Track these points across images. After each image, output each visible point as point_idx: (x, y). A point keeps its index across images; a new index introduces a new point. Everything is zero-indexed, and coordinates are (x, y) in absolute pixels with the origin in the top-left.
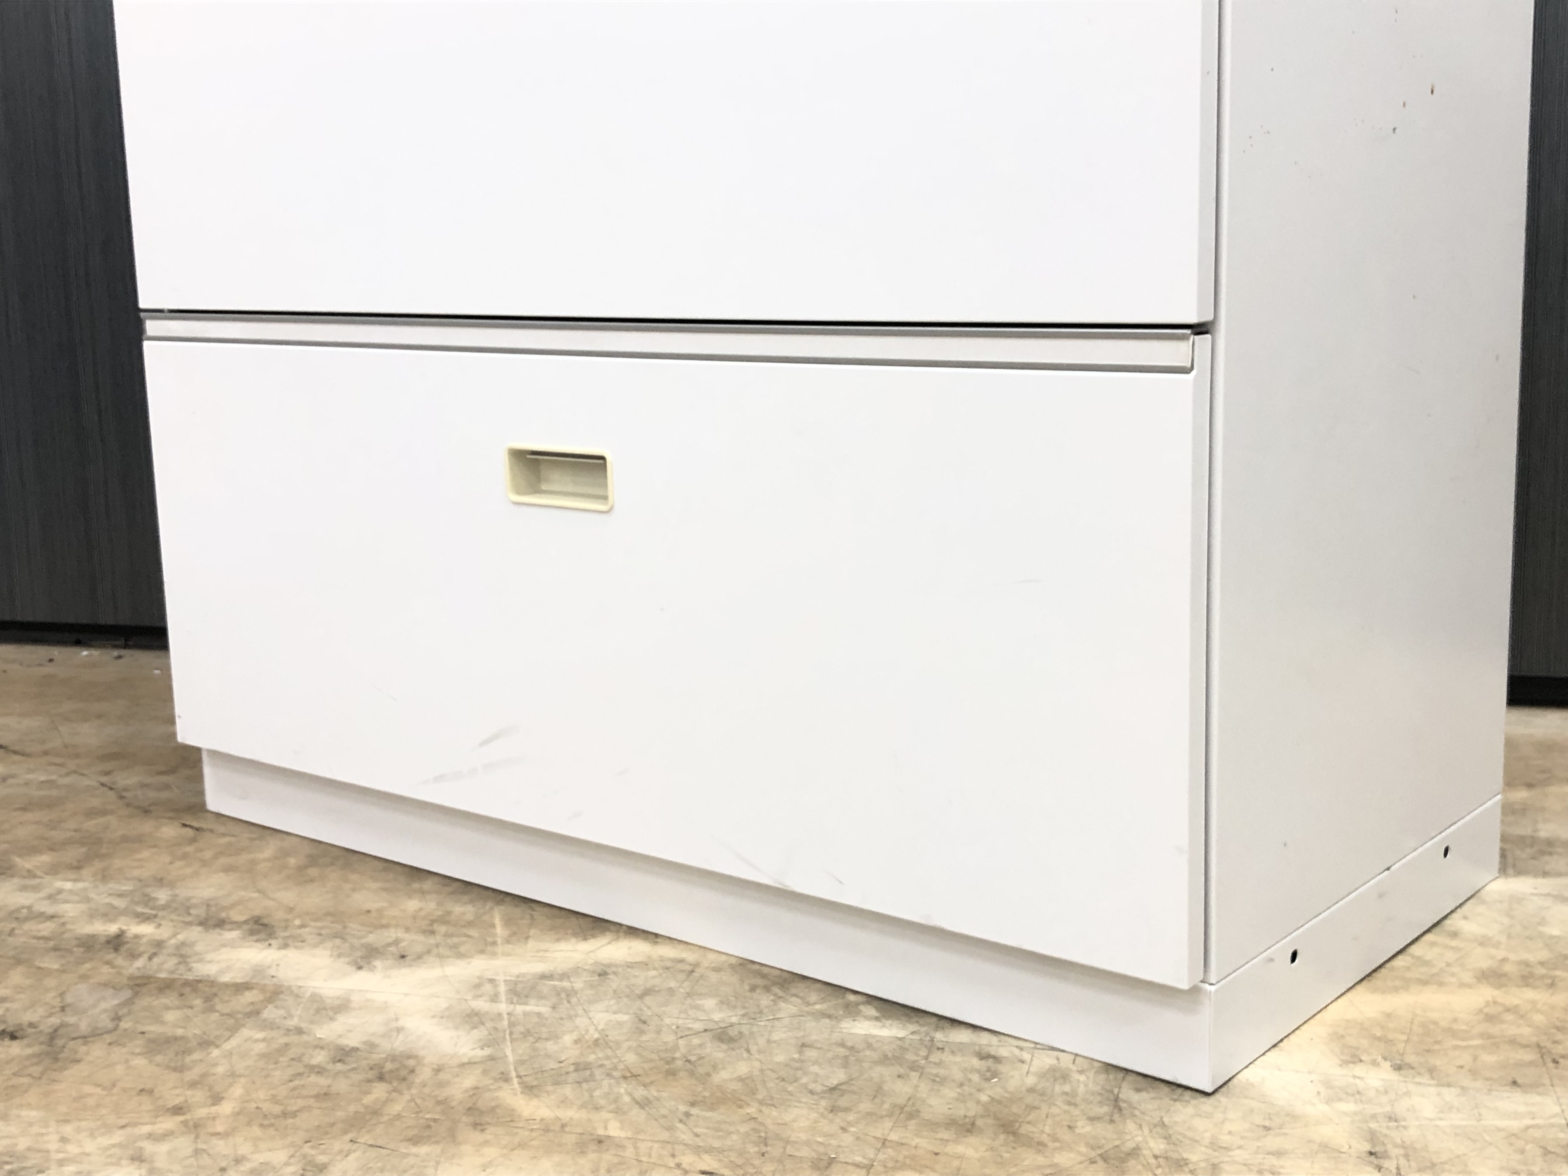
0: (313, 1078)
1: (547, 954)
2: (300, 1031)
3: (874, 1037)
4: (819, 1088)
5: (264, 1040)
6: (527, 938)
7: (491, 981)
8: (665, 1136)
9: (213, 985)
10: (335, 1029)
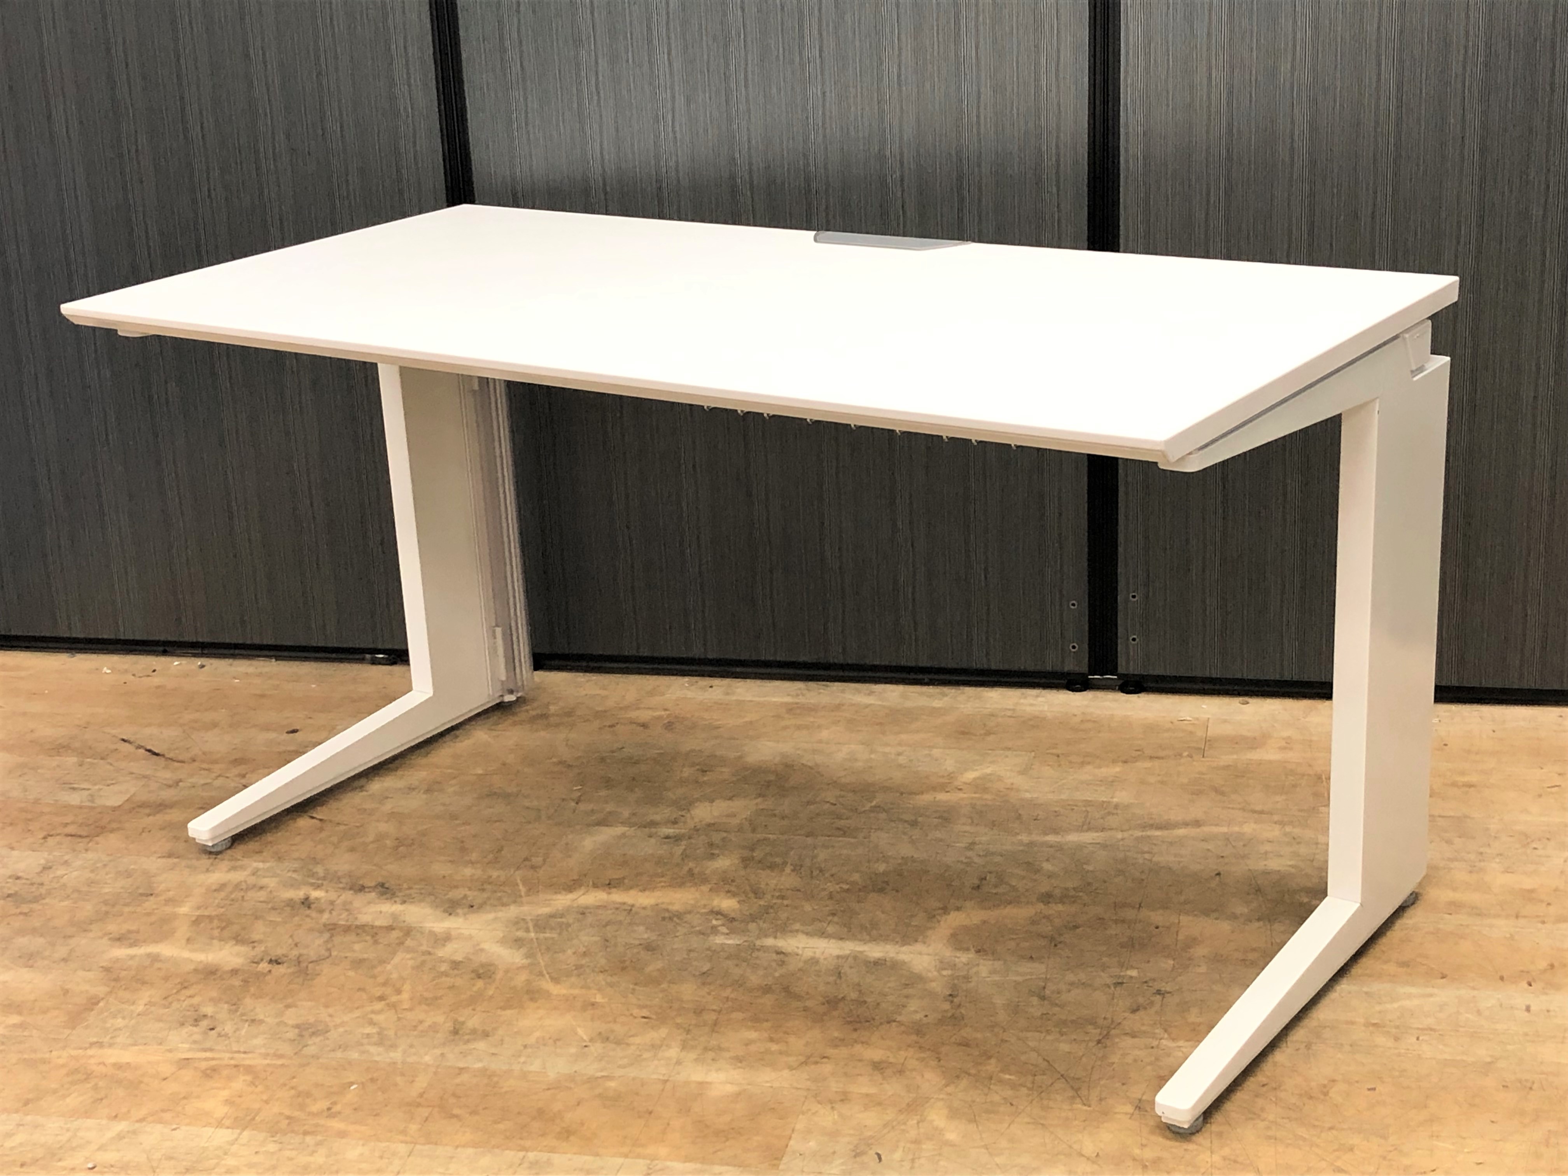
0: (444, 979)
1: (552, 902)
2: (430, 953)
3: (726, 944)
4: (697, 974)
5: (412, 959)
6: (538, 892)
7: (524, 920)
8: (623, 1001)
9: (373, 927)
10: (447, 951)
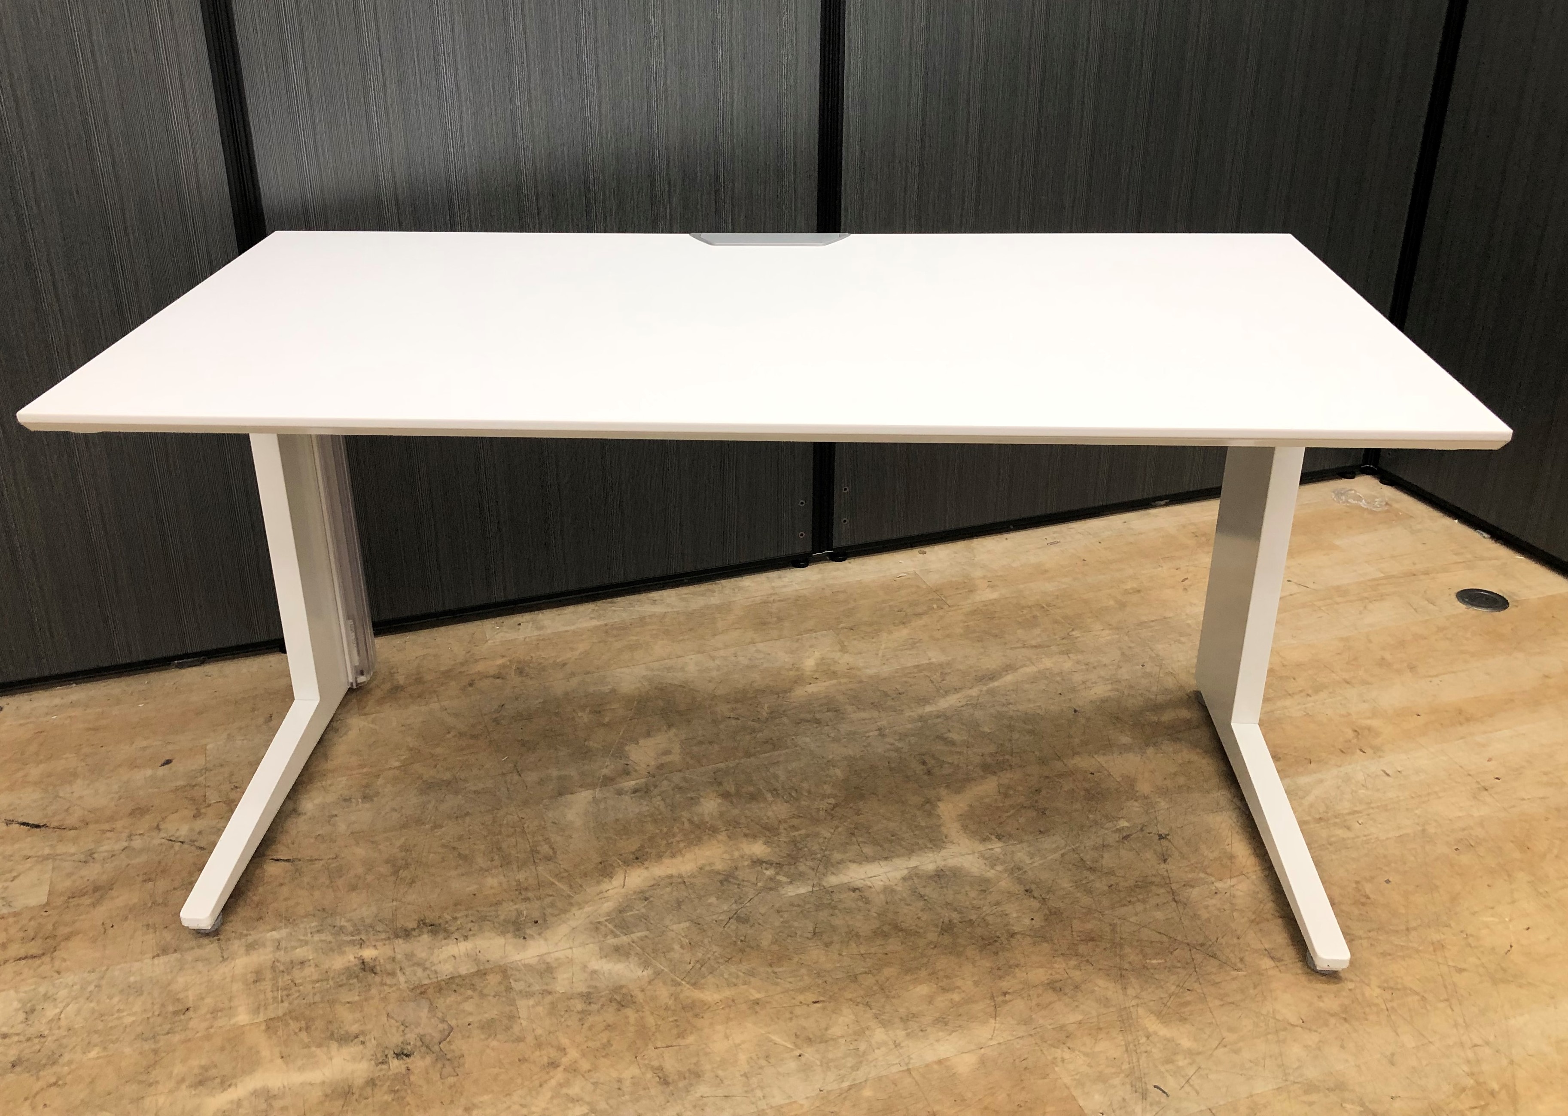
0: (591, 1019)
1: (606, 895)
2: (547, 992)
3: (801, 894)
4: (810, 936)
5: (537, 1004)
6: (581, 886)
7: (599, 923)
8: (779, 989)
9: (463, 978)
10: (562, 983)
